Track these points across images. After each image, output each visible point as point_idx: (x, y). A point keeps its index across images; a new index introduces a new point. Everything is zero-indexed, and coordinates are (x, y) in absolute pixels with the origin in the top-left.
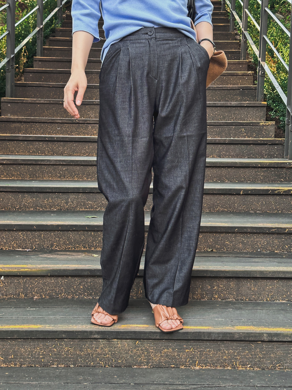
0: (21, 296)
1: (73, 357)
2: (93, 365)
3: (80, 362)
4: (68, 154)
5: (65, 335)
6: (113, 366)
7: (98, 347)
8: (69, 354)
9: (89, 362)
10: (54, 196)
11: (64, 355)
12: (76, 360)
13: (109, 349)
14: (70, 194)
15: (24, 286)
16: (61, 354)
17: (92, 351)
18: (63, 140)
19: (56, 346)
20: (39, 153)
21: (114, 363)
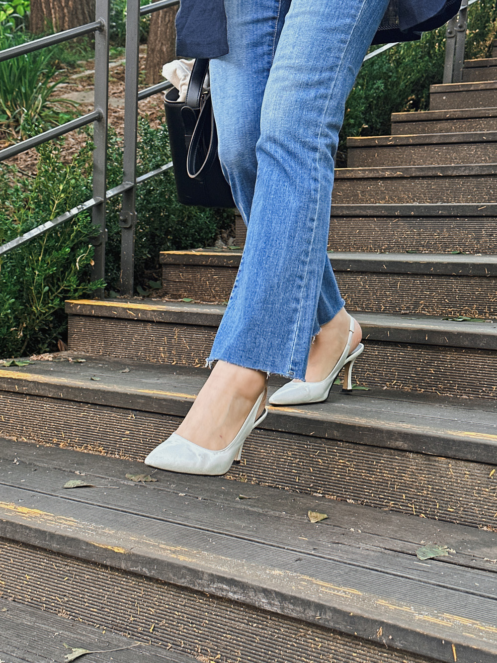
1: (354, 483)
2: (392, 507)
3: (368, 497)
5: (338, 431)
6: (437, 518)
7: (405, 470)
8: (345, 476)
9: (385, 499)
11: (337, 474)
12: (359, 491)
13: (428, 478)
16: (331, 473)
17: (392, 476)
19: (322, 453)
21: (438, 512)
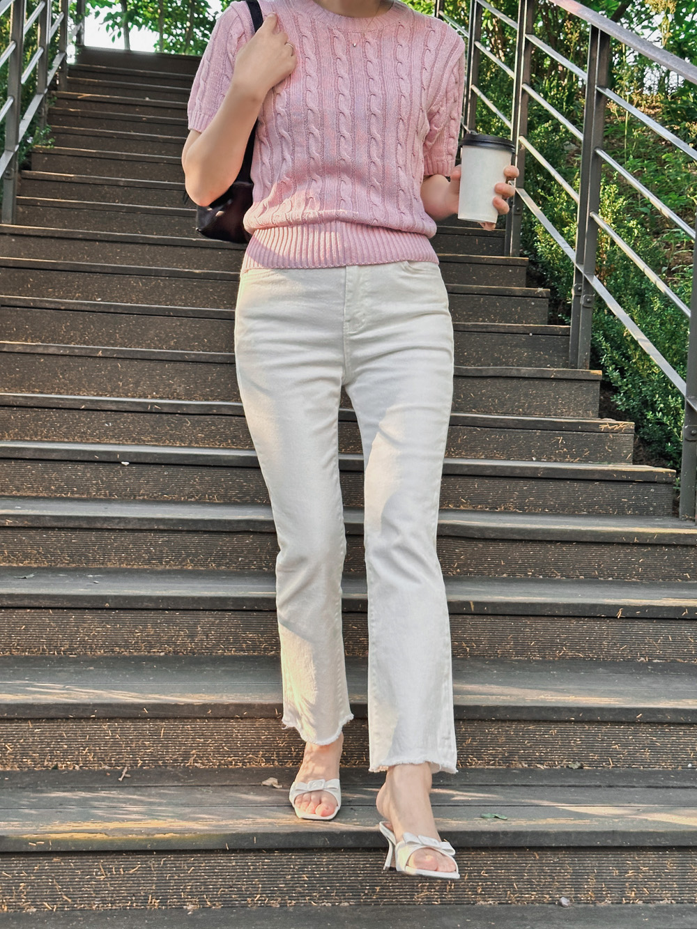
0: (151, 902)
4: (147, 495)
10: (160, 617)
14: (201, 613)
15: (161, 878)
18: (139, 460)
20: (73, 492)
